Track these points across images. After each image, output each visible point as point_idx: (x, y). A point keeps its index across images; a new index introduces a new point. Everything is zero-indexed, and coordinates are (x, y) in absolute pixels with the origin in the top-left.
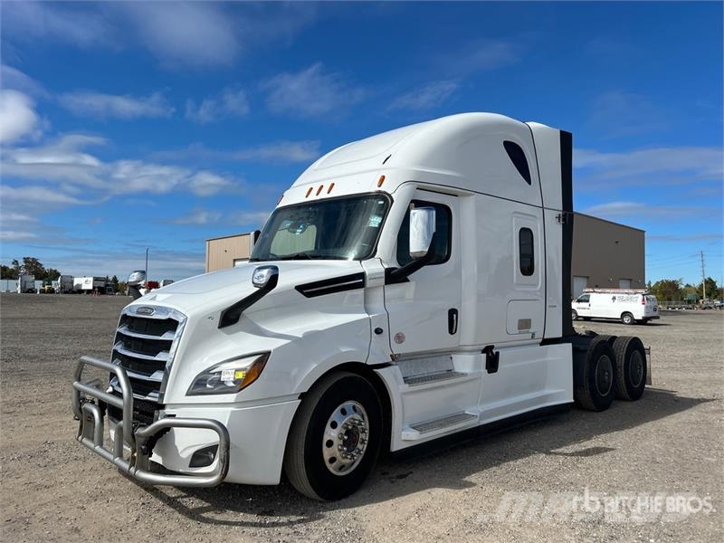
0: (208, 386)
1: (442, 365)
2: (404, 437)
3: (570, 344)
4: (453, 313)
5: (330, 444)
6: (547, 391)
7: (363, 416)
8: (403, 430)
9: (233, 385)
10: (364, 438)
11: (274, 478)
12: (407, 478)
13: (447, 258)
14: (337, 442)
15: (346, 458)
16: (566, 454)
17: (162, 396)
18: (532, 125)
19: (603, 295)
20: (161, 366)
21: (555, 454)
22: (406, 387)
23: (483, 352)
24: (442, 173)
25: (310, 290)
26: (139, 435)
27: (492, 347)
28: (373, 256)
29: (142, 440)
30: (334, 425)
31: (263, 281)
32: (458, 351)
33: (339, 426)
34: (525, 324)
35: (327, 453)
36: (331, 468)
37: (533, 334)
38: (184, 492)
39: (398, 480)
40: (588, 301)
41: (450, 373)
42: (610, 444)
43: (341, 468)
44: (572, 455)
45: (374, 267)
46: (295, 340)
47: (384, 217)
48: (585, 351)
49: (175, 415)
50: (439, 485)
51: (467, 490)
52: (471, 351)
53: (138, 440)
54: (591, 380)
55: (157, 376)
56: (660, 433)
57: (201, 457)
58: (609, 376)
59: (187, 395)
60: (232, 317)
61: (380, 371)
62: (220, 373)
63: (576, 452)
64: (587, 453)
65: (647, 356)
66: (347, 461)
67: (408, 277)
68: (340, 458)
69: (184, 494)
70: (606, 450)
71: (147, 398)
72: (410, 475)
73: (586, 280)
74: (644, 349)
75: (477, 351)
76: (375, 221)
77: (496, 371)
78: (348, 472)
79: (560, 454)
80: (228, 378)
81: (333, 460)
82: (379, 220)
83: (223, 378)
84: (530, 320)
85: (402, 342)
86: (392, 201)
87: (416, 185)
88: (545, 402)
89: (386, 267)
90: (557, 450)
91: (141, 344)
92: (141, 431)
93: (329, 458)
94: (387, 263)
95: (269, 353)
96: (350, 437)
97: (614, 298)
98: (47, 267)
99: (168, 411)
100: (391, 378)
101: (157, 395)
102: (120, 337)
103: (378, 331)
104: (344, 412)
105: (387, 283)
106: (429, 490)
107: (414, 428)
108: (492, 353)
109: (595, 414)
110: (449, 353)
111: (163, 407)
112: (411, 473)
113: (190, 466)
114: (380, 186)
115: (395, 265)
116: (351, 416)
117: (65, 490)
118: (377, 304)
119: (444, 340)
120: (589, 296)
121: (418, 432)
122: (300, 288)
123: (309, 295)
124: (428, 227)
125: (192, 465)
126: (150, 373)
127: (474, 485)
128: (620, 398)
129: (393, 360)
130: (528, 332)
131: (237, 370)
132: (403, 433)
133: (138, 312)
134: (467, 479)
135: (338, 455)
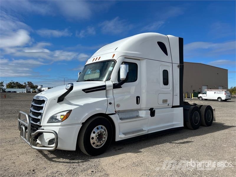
0: (54, 120)
1: (135, 114)
2: (120, 136)
3: (183, 108)
4: (138, 98)
5: (93, 138)
6: (174, 123)
7: (105, 130)
8: (119, 134)
9: (61, 120)
10: (105, 137)
11: (74, 148)
12: (121, 150)
13: (136, 80)
14: (95, 138)
15: (98, 143)
16: (176, 143)
17: (40, 123)
18: (169, 36)
19: (211, 91)
20: (40, 114)
21: (173, 143)
22: (120, 121)
23: (149, 110)
24: (134, 53)
25: (87, 91)
26: (32, 135)
27: (153, 108)
28: (109, 80)
29: (34, 136)
30: (94, 133)
31: (69, 88)
32: (140, 110)
33: (96, 133)
34: (165, 101)
35: (92, 141)
36: (94, 146)
37: (168, 104)
38: (50, 152)
39: (118, 150)
40: (206, 94)
41: (138, 117)
42: (193, 140)
43: (97, 146)
44: (178, 143)
45: (109, 83)
46: (81, 106)
47: (114, 67)
48: (188, 110)
49: (44, 129)
50: (130, 152)
51: (138, 153)
52: (145, 110)
53: (32, 136)
54: (191, 119)
55: (39, 117)
56: (212, 137)
57: (51, 142)
58: (198, 119)
59: (47, 123)
60: (61, 99)
61: (111, 116)
62: (57, 116)
63: (180, 142)
64: (183, 143)
65: (214, 112)
66: (99, 144)
67: (121, 86)
68: (96, 143)
69: (50, 153)
70: (190, 142)
71: (37, 124)
72: (122, 149)
73: (207, 87)
74: (212, 109)
75: (147, 110)
76: (110, 69)
77: (154, 116)
78: (100, 147)
79: (175, 143)
80: (59, 117)
81: (94, 143)
82: (112, 68)
83: (57, 118)
84: (167, 100)
85: (119, 107)
86: (116, 62)
87: (124, 57)
88: (173, 126)
89: (114, 83)
90: (174, 142)
91: (36, 108)
92: (33, 134)
93: (93, 142)
94: (114, 82)
95: (72, 110)
96: (100, 137)
97: (215, 93)
98: (35, 85)
99: (42, 128)
100: (115, 118)
101: (39, 123)
102: (32, 105)
103: (110, 103)
104: (98, 129)
105: (114, 88)
106: (126, 153)
107: (123, 134)
108: (153, 110)
109: (193, 131)
110: (137, 110)
111: (41, 126)
112: (123, 148)
113: (48, 145)
114: (113, 57)
115: (117, 82)
116: (100, 130)
117: (16, 151)
118: (110, 95)
119: (135, 106)
120: (206, 92)
121: (124, 135)
122: (84, 90)
123: (87, 92)
124: (126, 70)
125: (49, 144)
126: (38, 116)
127: (142, 152)
128: (202, 125)
129: (116, 112)
130: (166, 104)
131: (61, 115)
132: (119, 135)
133: (36, 98)
134: (140, 150)
135: (96, 142)
